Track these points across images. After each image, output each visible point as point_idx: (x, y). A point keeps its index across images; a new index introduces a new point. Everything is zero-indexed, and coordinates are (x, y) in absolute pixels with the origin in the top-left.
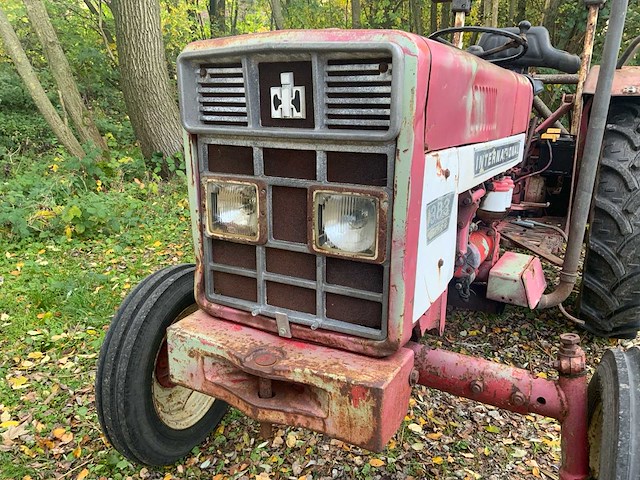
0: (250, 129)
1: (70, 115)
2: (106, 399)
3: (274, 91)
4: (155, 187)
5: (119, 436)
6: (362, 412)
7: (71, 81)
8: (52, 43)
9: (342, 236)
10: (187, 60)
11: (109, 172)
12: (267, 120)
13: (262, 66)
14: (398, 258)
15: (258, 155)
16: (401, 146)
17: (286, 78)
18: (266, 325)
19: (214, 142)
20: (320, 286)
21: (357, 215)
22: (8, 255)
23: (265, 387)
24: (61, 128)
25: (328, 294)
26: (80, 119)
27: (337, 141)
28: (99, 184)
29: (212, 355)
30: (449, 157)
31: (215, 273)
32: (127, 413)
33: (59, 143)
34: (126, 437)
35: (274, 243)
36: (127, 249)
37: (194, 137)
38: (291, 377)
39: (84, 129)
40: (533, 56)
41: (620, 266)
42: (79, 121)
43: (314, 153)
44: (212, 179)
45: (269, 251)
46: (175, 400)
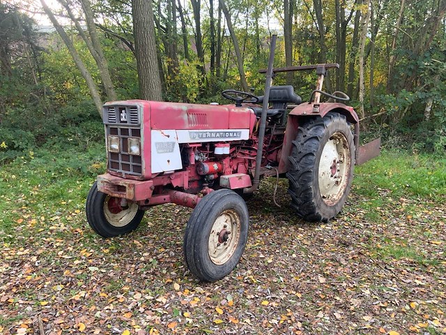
0: (116, 123)
3: (121, 114)
5: (91, 220)
6: (132, 191)
8: (110, 88)
9: (135, 150)
12: (120, 121)
13: (118, 108)
14: (142, 154)
15: (119, 130)
16: (141, 127)
17: (123, 111)
18: (121, 175)
19: (111, 127)
20: (131, 163)
21: (137, 144)
23: (116, 188)
25: (132, 165)
27: (132, 126)
29: (106, 182)
30: (169, 132)
31: (112, 162)
34: (93, 221)
35: (122, 153)
37: (107, 125)
38: (119, 184)
41: (296, 183)
43: (128, 129)
44: (110, 136)
45: (121, 155)
46: (115, 218)
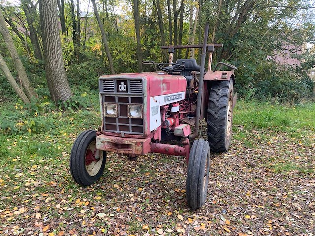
0: (115, 93)
1: (23, 86)
2: (74, 163)
3: (120, 86)
4: (60, 114)
6: (140, 148)
7: (24, 73)
8: (17, 58)
9: (134, 114)
10: (101, 79)
11: (40, 109)
12: (118, 91)
13: (117, 81)
14: (145, 118)
15: (116, 98)
16: (145, 96)
17: (122, 83)
18: (119, 135)
19: (107, 96)
20: (130, 125)
21: (138, 110)
22: (8, 140)
23: (119, 146)
24: (20, 91)
25: (132, 127)
26: (28, 88)
27: (133, 95)
28: (36, 113)
29: (107, 142)
30: (156, 98)
31: (106, 125)
32: (79, 167)
33: (19, 97)
35: (120, 117)
36: (55, 136)
37: (102, 95)
38: (125, 143)
39: (29, 92)
40: (192, 68)
41: (215, 128)
42: (27, 88)
43: (128, 98)
44: (106, 104)
45: (119, 118)
